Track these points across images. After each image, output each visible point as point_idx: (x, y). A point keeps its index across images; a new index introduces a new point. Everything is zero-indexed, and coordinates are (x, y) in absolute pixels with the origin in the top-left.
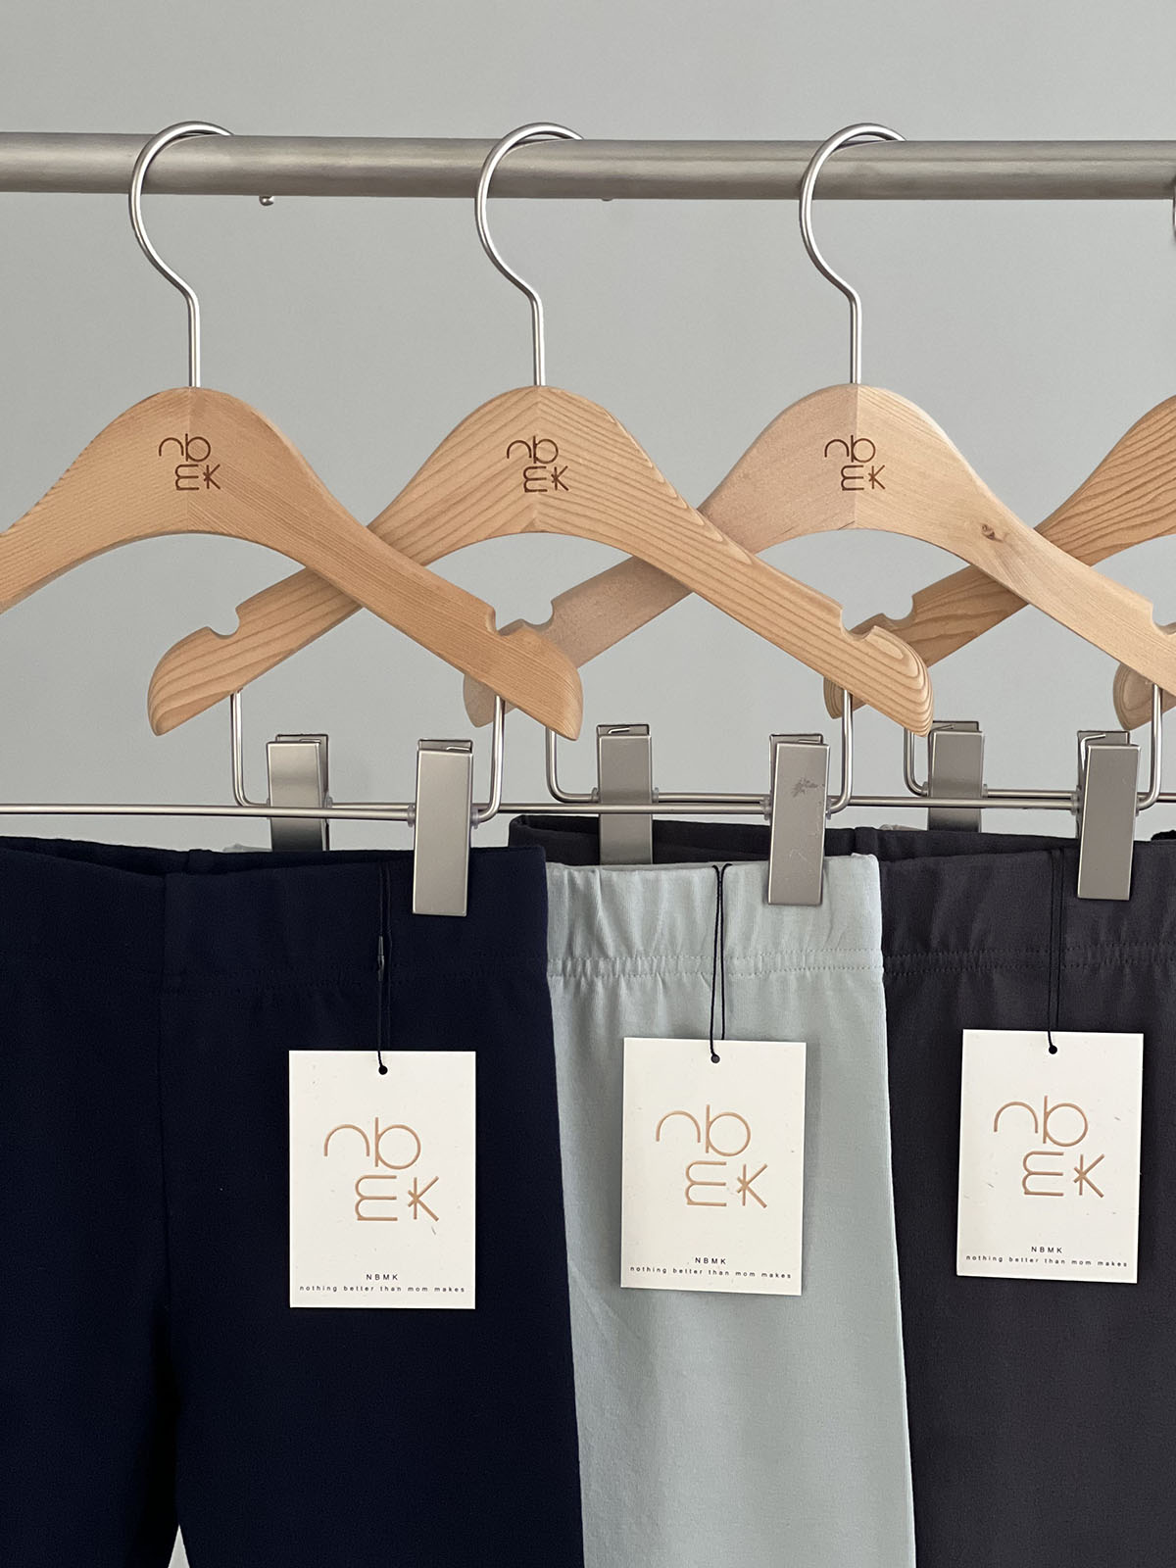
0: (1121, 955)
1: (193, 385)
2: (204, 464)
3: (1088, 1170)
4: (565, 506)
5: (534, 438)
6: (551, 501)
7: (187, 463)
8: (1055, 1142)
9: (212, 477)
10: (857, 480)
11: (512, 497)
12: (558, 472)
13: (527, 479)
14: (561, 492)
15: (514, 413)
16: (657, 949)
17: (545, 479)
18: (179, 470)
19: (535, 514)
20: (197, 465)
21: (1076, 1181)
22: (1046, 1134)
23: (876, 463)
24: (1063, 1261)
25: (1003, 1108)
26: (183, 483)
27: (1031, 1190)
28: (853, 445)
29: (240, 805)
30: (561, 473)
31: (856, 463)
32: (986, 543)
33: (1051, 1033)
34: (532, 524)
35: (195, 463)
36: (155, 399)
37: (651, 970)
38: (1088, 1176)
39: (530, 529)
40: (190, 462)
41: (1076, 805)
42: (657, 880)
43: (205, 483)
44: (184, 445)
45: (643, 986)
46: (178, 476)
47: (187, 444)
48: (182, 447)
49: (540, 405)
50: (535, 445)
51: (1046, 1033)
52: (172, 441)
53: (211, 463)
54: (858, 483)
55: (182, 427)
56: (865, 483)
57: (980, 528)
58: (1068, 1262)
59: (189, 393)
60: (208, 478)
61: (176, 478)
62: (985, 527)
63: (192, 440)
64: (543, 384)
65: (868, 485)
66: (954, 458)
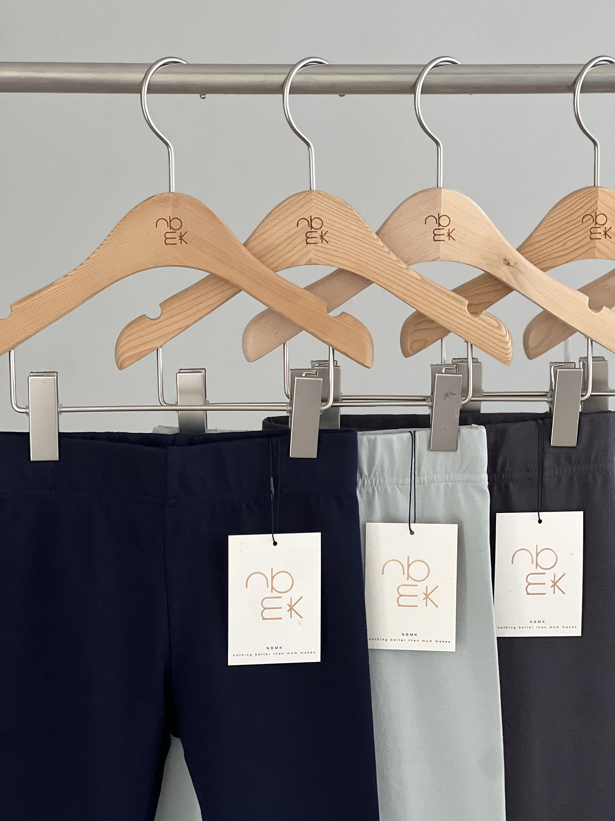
0: (572, 471)
1: (171, 191)
2: (179, 231)
3: (557, 582)
4: (326, 251)
5: (311, 217)
6: (319, 248)
7: (170, 231)
8: (542, 568)
9: (183, 238)
10: (441, 236)
11: (300, 247)
12: (323, 233)
13: (308, 238)
14: (324, 244)
15: (300, 204)
16: (375, 475)
17: (317, 237)
18: (167, 234)
19: (312, 255)
20: (175, 232)
21: (552, 587)
22: (537, 564)
23: (451, 227)
24: (545, 627)
25: (517, 552)
26: (168, 241)
27: (530, 592)
28: (439, 218)
29: (162, 405)
30: (325, 234)
31: (441, 227)
32: (506, 268)
33: (540, 513)
34: (310, 260)
35: (174, 231)
36: (153, 198)
37: (372, 484)
38: (558, 584)
39: (309, 263)
40: (172, 230)
41: (550, 399)
42: (375, 440)
43: (180, 241)
44: (169, 222)
45: (368, 493)
46: (166, 238)
47: (170, 221)
48: (167, 223)
49: (314, 200)
50: (311, 220)
51: (537, 513)
52: (163, 220)
53: (183, 231)
54: (442, 237)
55: (168, 212)
56: (445, 238)
57: (503, 260)
58: (548, 627)
59: (171, 195)
60: (181, 239)
61: (165, 239)
62: (505, 260)
63: (172, 219)
64: (315, 189)
65: (446, 238)
66: (488, 224)
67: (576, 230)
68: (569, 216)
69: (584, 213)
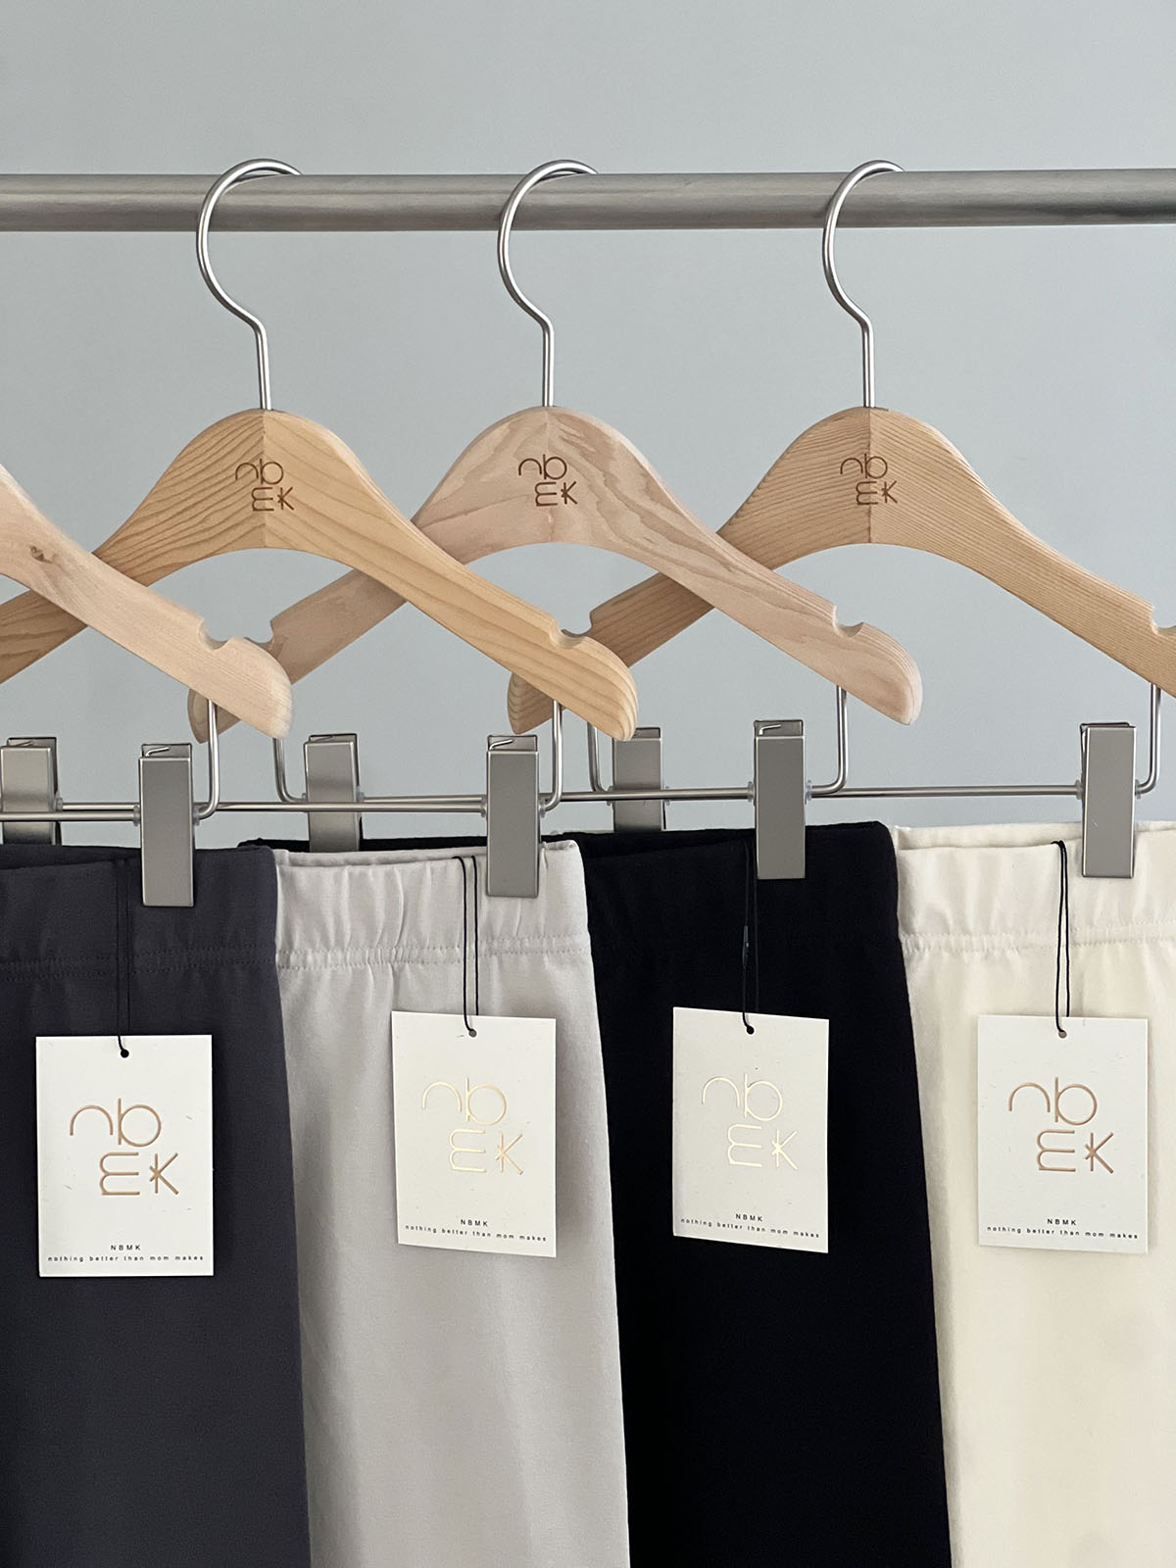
32: (37, 565)
33: (122, 1037)
51: (116, 1037)
57: (30, 550)
62: (35, 549)
67: (224, 493)
68: (210, 466)
69: (238, 460)
